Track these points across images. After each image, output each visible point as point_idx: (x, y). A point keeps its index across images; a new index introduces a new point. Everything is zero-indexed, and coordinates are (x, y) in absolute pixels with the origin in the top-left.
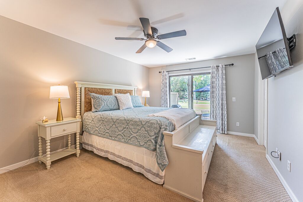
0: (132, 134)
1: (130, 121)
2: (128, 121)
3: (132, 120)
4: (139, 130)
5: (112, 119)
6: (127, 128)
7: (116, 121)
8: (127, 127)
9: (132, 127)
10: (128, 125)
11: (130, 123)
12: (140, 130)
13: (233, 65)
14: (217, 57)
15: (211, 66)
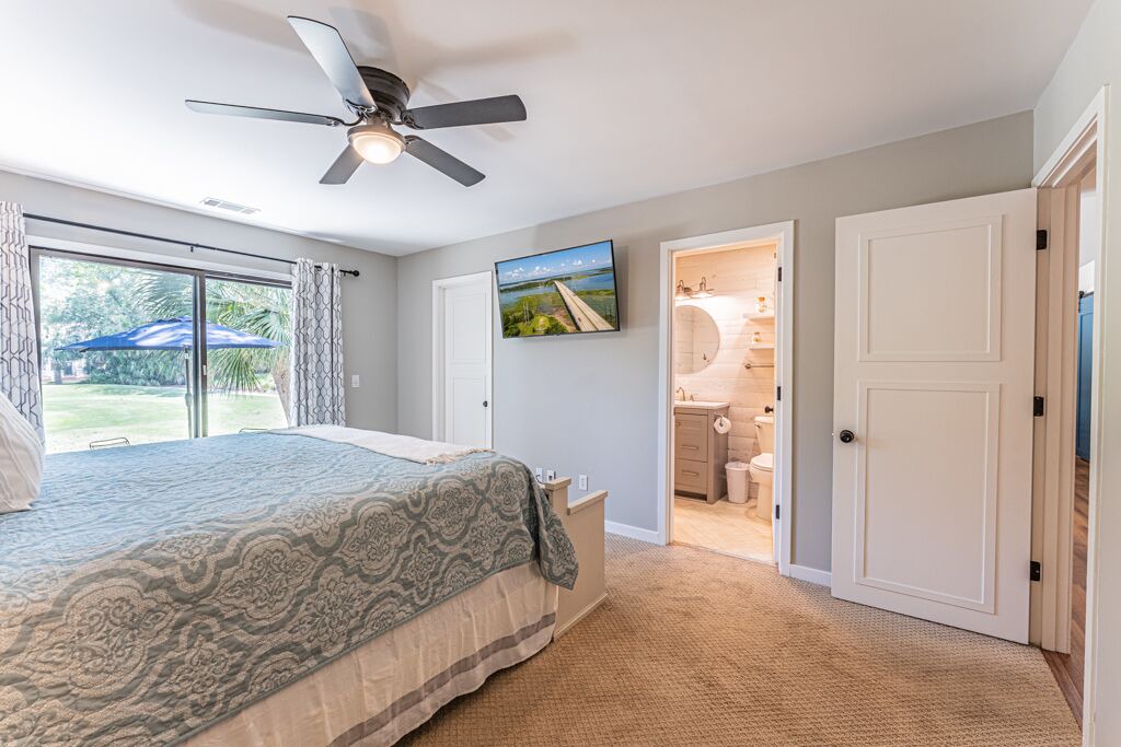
0: (444, 555)
1: (427, 503)
2: (416, 504)
3: (434, 495)
4: (469, 520)
5: (296, 542)
6: (420, 538)
7: (341, 537)
8: (415, 536)
9: (442, 523)
10: (419, 523)
11: (432, 508)
12: (476, 515)
13: (356, 274)
14: (317, 234)
15: (298, 260)
